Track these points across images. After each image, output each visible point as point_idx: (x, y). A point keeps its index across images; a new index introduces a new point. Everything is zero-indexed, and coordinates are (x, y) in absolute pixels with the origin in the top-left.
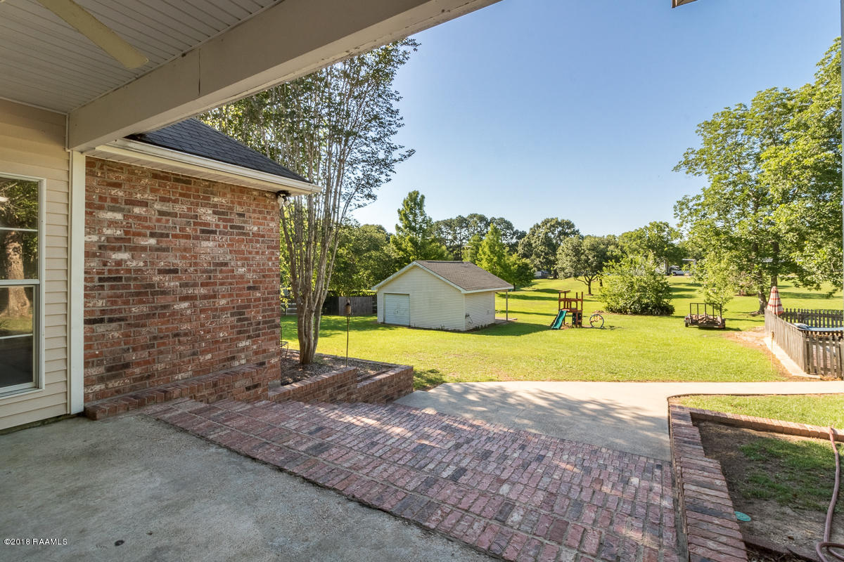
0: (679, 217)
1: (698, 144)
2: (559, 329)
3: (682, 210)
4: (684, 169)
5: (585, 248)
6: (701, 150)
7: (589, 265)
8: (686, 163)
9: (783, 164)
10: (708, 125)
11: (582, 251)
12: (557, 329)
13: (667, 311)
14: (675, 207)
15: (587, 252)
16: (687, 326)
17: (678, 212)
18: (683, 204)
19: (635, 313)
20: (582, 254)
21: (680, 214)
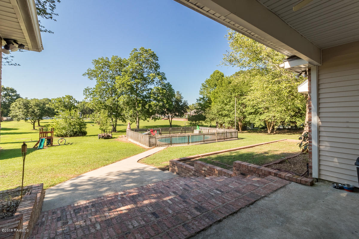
0: (85, 95)
1: (93, 67)
2: (43, 148)
3: (86, 92)
4: (87, 76)
5: (32, 105)
6: (93, 70)
7: (35, 114)
8: (88, 74)
9: (122, 82)
10: (97, 62)
11: (30, 107)
12: (41, 149)
13: (84, 134)
14: (84, 91)
15: (33, 107)
16: (99, 139)
17: (85, 93)
18: (87, 90)
19: (71, 136)
20: (30, 108)
21: (85, 94)
